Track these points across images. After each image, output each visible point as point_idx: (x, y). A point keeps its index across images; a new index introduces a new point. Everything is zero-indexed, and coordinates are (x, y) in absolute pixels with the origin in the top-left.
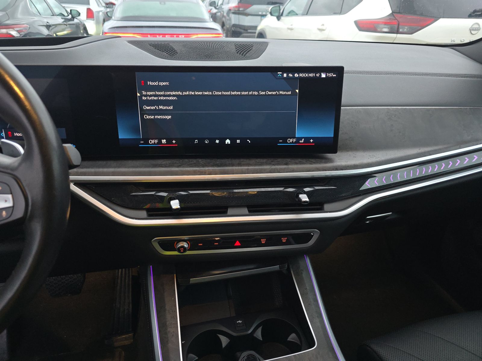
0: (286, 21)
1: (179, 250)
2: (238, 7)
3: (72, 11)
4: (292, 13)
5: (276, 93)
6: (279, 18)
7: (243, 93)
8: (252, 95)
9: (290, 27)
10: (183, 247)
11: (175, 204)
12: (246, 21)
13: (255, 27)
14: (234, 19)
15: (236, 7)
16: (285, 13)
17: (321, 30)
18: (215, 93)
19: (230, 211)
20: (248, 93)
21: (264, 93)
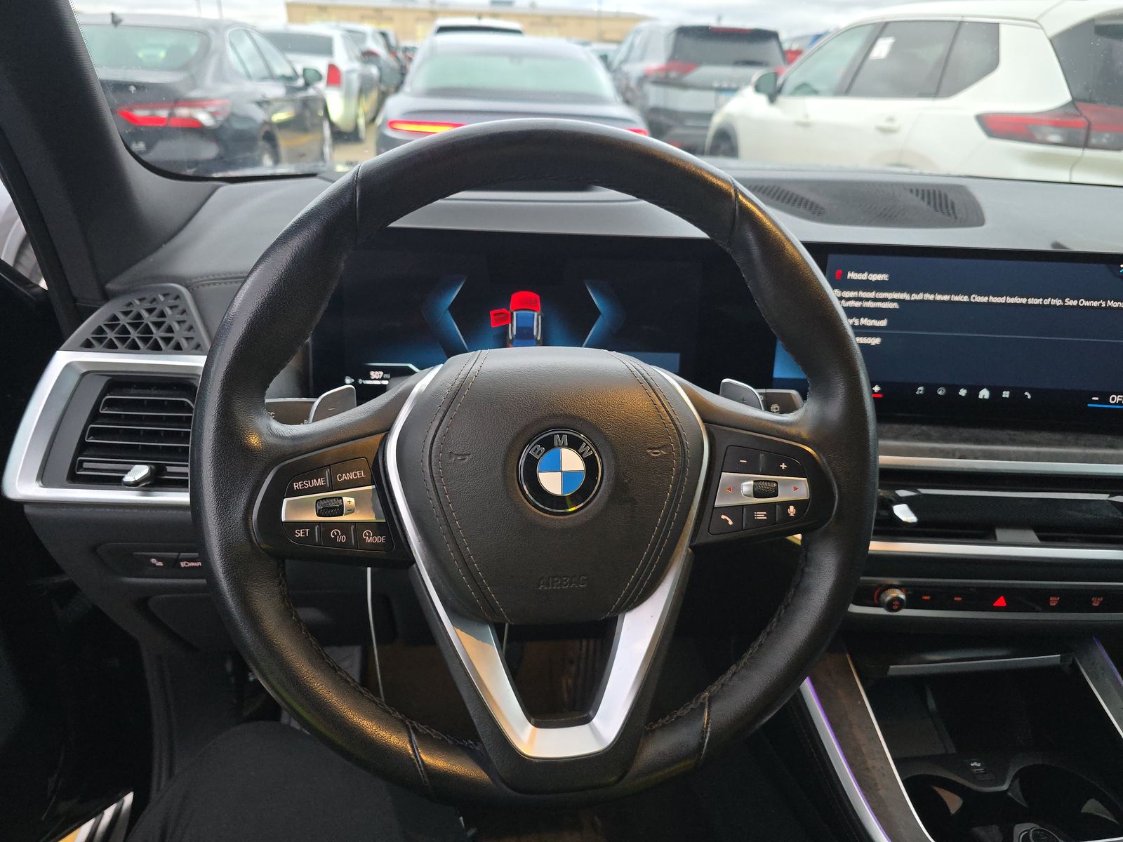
0: (794, 108)
1: (890, 606)
2: (666, 70)
3: (307, 71)
4: (805, 89)
5: (1101, 304)
6: (772, 99)
7: (1031, 301)
8: (1050, 305)
9: (804, 120)
10: (898, 599)
11: (903, 513)
12: (684, 101)
13: (708, 116)
14: (656, 96)
15: (661, 70)
16: (788, 88)
17: (885, 131)
18: (974, 298)
19: (1001, 534)
20: (1043, 302)
21: (1075, 303)
